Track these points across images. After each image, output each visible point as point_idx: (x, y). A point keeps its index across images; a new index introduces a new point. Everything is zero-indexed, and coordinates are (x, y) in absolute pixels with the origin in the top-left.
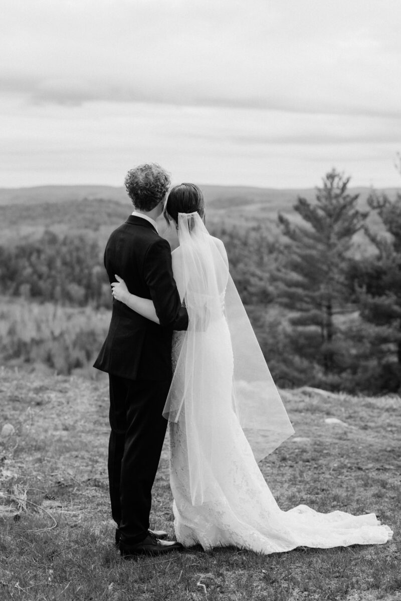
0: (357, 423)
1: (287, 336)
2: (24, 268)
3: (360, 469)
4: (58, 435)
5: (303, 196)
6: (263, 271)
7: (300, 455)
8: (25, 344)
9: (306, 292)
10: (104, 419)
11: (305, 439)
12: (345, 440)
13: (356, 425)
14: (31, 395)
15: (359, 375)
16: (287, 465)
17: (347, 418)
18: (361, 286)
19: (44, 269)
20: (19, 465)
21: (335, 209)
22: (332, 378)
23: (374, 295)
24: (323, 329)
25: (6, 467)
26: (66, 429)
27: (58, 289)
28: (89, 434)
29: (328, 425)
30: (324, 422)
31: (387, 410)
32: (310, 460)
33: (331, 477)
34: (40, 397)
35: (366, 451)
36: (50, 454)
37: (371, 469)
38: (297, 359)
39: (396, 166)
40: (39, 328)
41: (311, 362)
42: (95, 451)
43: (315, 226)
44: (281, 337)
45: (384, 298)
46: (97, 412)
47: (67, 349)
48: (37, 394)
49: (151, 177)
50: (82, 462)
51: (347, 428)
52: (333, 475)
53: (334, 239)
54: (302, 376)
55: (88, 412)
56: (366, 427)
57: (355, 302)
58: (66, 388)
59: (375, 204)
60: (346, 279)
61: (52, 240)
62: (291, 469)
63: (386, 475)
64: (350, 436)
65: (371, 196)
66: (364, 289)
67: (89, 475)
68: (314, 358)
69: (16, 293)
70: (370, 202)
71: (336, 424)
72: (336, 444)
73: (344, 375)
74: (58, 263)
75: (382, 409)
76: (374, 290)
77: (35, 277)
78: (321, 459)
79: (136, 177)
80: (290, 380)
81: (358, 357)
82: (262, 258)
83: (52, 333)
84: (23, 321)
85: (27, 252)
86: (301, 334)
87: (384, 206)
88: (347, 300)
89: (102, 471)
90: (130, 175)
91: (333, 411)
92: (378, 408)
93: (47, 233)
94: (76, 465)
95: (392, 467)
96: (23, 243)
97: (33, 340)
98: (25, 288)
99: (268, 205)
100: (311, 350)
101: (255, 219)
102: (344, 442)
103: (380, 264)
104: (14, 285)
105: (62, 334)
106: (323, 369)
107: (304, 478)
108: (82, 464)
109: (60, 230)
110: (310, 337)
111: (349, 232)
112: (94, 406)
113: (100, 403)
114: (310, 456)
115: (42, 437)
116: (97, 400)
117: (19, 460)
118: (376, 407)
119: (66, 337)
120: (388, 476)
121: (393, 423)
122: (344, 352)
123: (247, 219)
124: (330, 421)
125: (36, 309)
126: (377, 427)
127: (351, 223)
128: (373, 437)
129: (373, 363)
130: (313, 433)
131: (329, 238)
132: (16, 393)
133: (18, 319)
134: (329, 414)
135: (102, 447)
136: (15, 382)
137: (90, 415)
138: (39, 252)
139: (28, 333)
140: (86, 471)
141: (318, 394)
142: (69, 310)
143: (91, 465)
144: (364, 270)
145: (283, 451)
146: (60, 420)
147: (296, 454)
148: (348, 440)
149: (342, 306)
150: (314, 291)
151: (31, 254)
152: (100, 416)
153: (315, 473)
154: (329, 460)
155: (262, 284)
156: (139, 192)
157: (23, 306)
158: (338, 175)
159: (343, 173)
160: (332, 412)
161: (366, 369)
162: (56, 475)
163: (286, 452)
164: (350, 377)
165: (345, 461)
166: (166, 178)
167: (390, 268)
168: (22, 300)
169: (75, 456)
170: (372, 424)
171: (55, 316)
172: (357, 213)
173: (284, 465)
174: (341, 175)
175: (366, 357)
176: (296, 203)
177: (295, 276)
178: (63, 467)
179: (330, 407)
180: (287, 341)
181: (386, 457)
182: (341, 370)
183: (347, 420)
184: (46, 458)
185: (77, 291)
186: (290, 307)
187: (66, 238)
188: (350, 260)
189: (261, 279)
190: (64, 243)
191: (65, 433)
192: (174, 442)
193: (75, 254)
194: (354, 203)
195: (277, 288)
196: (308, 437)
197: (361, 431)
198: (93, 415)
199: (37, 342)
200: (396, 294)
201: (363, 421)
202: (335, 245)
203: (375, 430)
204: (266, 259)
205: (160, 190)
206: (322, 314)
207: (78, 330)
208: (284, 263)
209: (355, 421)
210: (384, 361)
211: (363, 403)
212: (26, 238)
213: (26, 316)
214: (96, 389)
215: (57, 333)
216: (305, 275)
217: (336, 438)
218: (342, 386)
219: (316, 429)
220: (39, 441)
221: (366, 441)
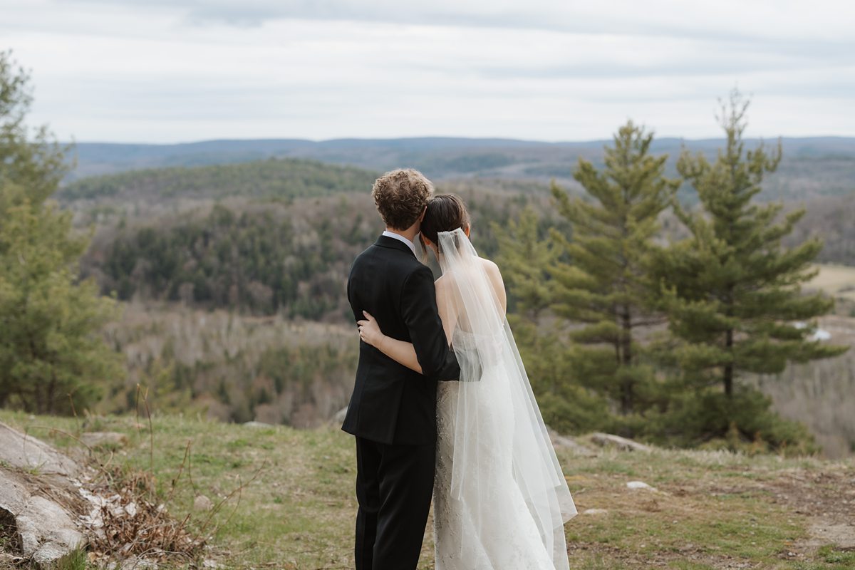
0: (669, 486)
1: (568, 358)
2: (186, 259)
3: (675, 551)
4: (268, 509)
5: (586, 161)
6: (532, 265)
7: (596, 532)
8: (187, 370)
9: (594, 296)
10: (327, 486)
11: (601, 511)
12: (654, 511)
13: (668, 490)
14: (224, 452)
15: (670, 414)
16: (578, 546)
17: (656, 481)
18: (669, 288)
19: (213, 260)
20: (224, 551)
21: (632, 178)
22: (632, 418)
23: (688, 299)
24: (617, 347)
25: (207, 555)
26: (278, 501)
27: (234, 289)
28: (311, 508)
29: (631, 490)
30: (625, 486)
31: (710, 468)
32: (609, 539)
33: (637, 562)
34: (237, 455)
35: (683, 526)
36: (261, 535)
37: (690, 550)
38: (581, 391)
39: (717, 118)
40: (206, 347)
41: (601, 395)
42: (321, 532)
43: (605, 203)
44: (560, 358)
45: (703, 302)
46: (317, 475)
47: (248, 376)
48: (232, 451)
49: (407, 188)
50: (305, 546)
51: (656, 494)
52: (640, 560)
53: (631, 222)
54: (589, 415)
55: (304, 477)
56: (683, 492)
57: (663, 309)
58: (271, 442)
59: (689, 171)
60: (650, 277)
61: (226, 219)
62: (584, 552)
63: (710, 558)
64: (661, 505)
65: (682, 160)
66: (674, 292)
67: (316, 564)
68: (606, 388)
69: (174, 297)
70: (682, 169)
71: (642, 488)
72: (644, 517)
73: (648, 413)
74: (235, 252)
75: (704, 467)
76: (688, 292)
77: (201, 273)
78: (624, 538)
79: (388, 188)
80: (572, 421)
81: (668, 387)
82: (529, 247)
83: (226, 353)
84: (184, 337)
85: (190, 236)
86: (586, 356)
87: (700, 174)
88: (651, 307)
89: (333, 558)
90: (380, 185)
91: (637, 471)
92: (698, 465)
93: (217, 208)
94: (298, 551)
95: (718, 548)
96: (183, 223)
97: (198, 364)
98: (187, 289)
99: (535, 165)
100: (601, 378)
101: (516, 186)
102: (654, 514)
103: (696, 255)
104: (171, 284)
105: (240, 355)
106: (619, 404)
107: (603, 564)
108: (306, 549)
109: (237, 204)
110: (598, 360)
111: (651, 210)
112: (311, 468)
113: (319, 464)
114: (608, 534)
115: (249, 513)
116: (314, 459)
117: (223, 545)
118: (695, 464)
119: (247, 358)
120: (713, 560)
121: (719, 486)
122: (648, 379)
123: (505, 187)
124: (633, 485)
125: (203, 319)
126: (697, 493)
127: (656, 197)
128: (692, 507)
129: (688, 396)
130: (612, 503)
131: (624, 219)
132: (204, 451)
133: (177, 334)
134: (631, 475)
135: (330, 525)
136: (201, 435)
137: (308, 480)
138: (206, 236)
139: (192, 355)
140: (313, 558)
141: (613, 443)
142: (250, 320)
143: (318, 550)
144: (674, 264)
145: (572, 528)
146: (268, 488)
147: (589, 531)
148: (659, 511)
149: (643, 314)
150: (605, 294)
151: (194, 240)
152: (321, 482)
153: (616, 558)
154: (634, 539)
155: (530, 283)
156: (393, 206)
157: (183, 315)
158: (636, 130)
159: (643, 127)
160: (635, 472)
161: (679, 405)
162: (274, 565)
163: (577, 528)
164: (657, 416)
165: (655, 540)
166: (426, 189)
167: (709, 262)
168: (182, 305)
169: (294, 538)
170: (691, 489)
171: (229, 328)
172: (663, 183)
173: (575, 547)
174: (640, 129)
175: (679, 387)
176: (577, 170)
177: (577, 273)
178: (282, 553)
179: (633, 464)
180: (568, 364)
181: (709, 534)
182: (645, 404)
183: (656, 484)
184: (258, 542)
185: (261, 291)
186: (572, 316)
187: (245, 216)
188: (654, 250)
189: (528, 277)
190: (243, 224)
191: (277, 506)
192: (440, 522)
193: (257, 239)
194: (660, 169)
195: (551, 289)
196: (605, 508)
197: (676, 499)
198: (312, 481)
199: (203, 368)
200: (720, 298)
201: (677, 484)
202: (633, 230)
203: (695, 496)
204: (535, 247)
205: (418, 205)
206: (617, 327)
207: (263, 348)
208: (560, 253)
209: (667, 484)
210: (704, 393)
211: (678, 458)
212: (188, 216)
213: (188, 330)
214: (312, 443)
215: (233, 353)
216: (592, 271)
217: (644, 509)
218: (646, 429)
219: (615, 497)
220: (245, 518)
221: (683, 511)
